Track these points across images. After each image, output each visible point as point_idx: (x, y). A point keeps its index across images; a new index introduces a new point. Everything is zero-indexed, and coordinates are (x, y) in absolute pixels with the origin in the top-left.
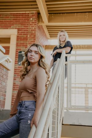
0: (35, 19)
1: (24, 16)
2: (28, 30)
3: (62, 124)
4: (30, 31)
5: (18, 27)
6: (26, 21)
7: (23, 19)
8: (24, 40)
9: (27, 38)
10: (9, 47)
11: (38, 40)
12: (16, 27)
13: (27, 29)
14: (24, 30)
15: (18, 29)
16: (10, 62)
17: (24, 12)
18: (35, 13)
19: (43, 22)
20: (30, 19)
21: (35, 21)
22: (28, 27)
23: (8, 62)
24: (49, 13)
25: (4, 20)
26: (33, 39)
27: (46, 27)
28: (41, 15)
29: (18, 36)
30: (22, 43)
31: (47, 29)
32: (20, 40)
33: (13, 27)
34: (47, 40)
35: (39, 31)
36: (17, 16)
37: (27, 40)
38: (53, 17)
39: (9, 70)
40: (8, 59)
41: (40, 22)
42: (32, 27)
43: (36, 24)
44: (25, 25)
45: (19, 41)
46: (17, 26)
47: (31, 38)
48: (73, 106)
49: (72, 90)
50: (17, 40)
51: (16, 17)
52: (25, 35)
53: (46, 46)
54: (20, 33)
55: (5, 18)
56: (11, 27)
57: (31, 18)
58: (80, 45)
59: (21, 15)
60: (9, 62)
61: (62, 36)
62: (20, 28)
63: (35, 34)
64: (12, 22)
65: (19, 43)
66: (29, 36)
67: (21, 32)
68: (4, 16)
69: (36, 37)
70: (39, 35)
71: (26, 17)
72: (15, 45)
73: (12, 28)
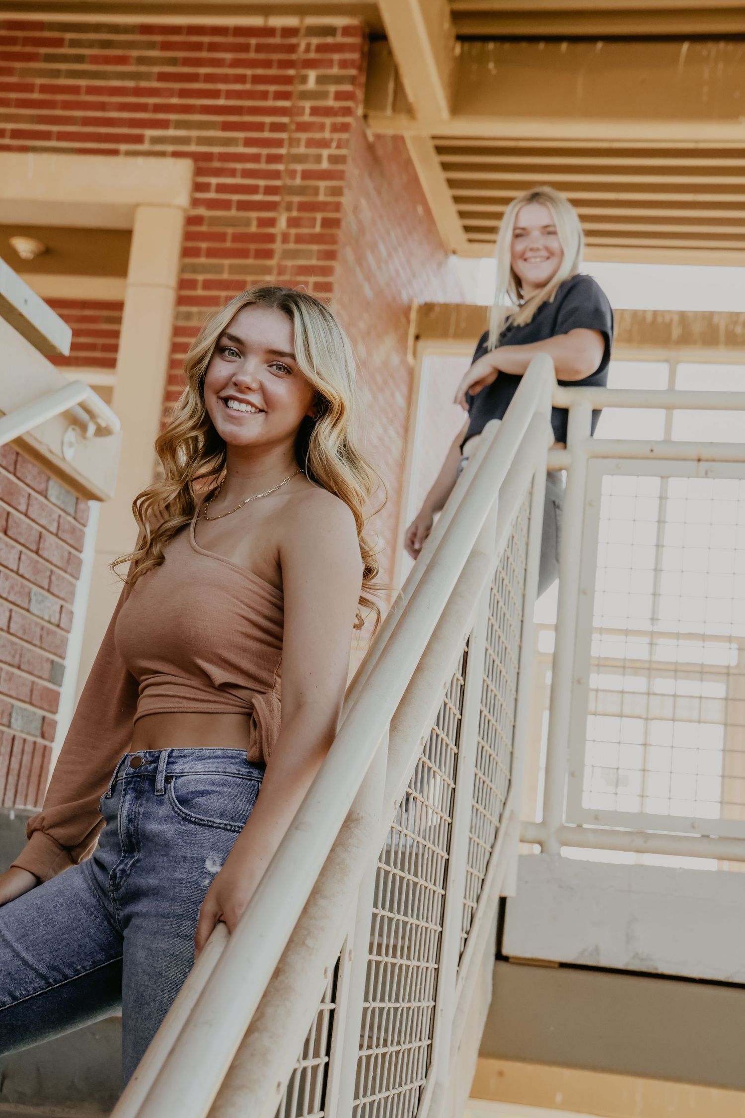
0: (338, 80)
1: (252, 55)
2: (276, 175)
3: (500, 956)
4: (298, 181)
5: (201, 141)
6: (264, 95)
7: (241, 79)
8: (244, 254)
9: (271, 238)
10: (119, 306)
11: (360, 259)
12: (186, 141)
13: (272, 159)
14: (247, 174)
15: (197, 157)
16: (102, 432)
17: (256, 21)
18: (346, 31)
19: (410, 111)
20: (304, 79)
21: (339, 96)
22: (279, 143)
23: (83, 428)
24: (461, 38)
25: (82, 83)
26: (315, 247)
27: (432, 152)
28: (390, 53)
29: (192, 221)
30: (225, 276)
31: (446, 167)
32: (211, 253)
33: (155, 140)
34: (440, 265)
35: (370, 185)
36: (198, 46)
37: (269, 254)
38: (491, 66)
39: (90, 495)
40: (82, 405)
41: (382, 107)
42: (313, 151)
43: (345, 128)
44: (260, 127)
45: (203, 260)
46: (194, 133)
47: (299, 239)
48: (596, 816)
49: (593, 685)
50: (186, 252)
51: (186, 62)
52: (254, 215)
53: (427, 308)
54: (211, 195)
55: (95, 60)
56: (139, 139)
57: (312, 75)
58: (708, 317)
59: (231, 39)
60: (92, 428)
61: (536, 234)
62: (216, 150)
63: (337, 207)
64: (152, 101)
65: (200, 278)
66: (282, 223)
67: (221, 188)
68: (91, 44)
69: (340, 234)
70: (366, 214)
71: (267, 64)
72: (169, 296)
73: (146, 147)
